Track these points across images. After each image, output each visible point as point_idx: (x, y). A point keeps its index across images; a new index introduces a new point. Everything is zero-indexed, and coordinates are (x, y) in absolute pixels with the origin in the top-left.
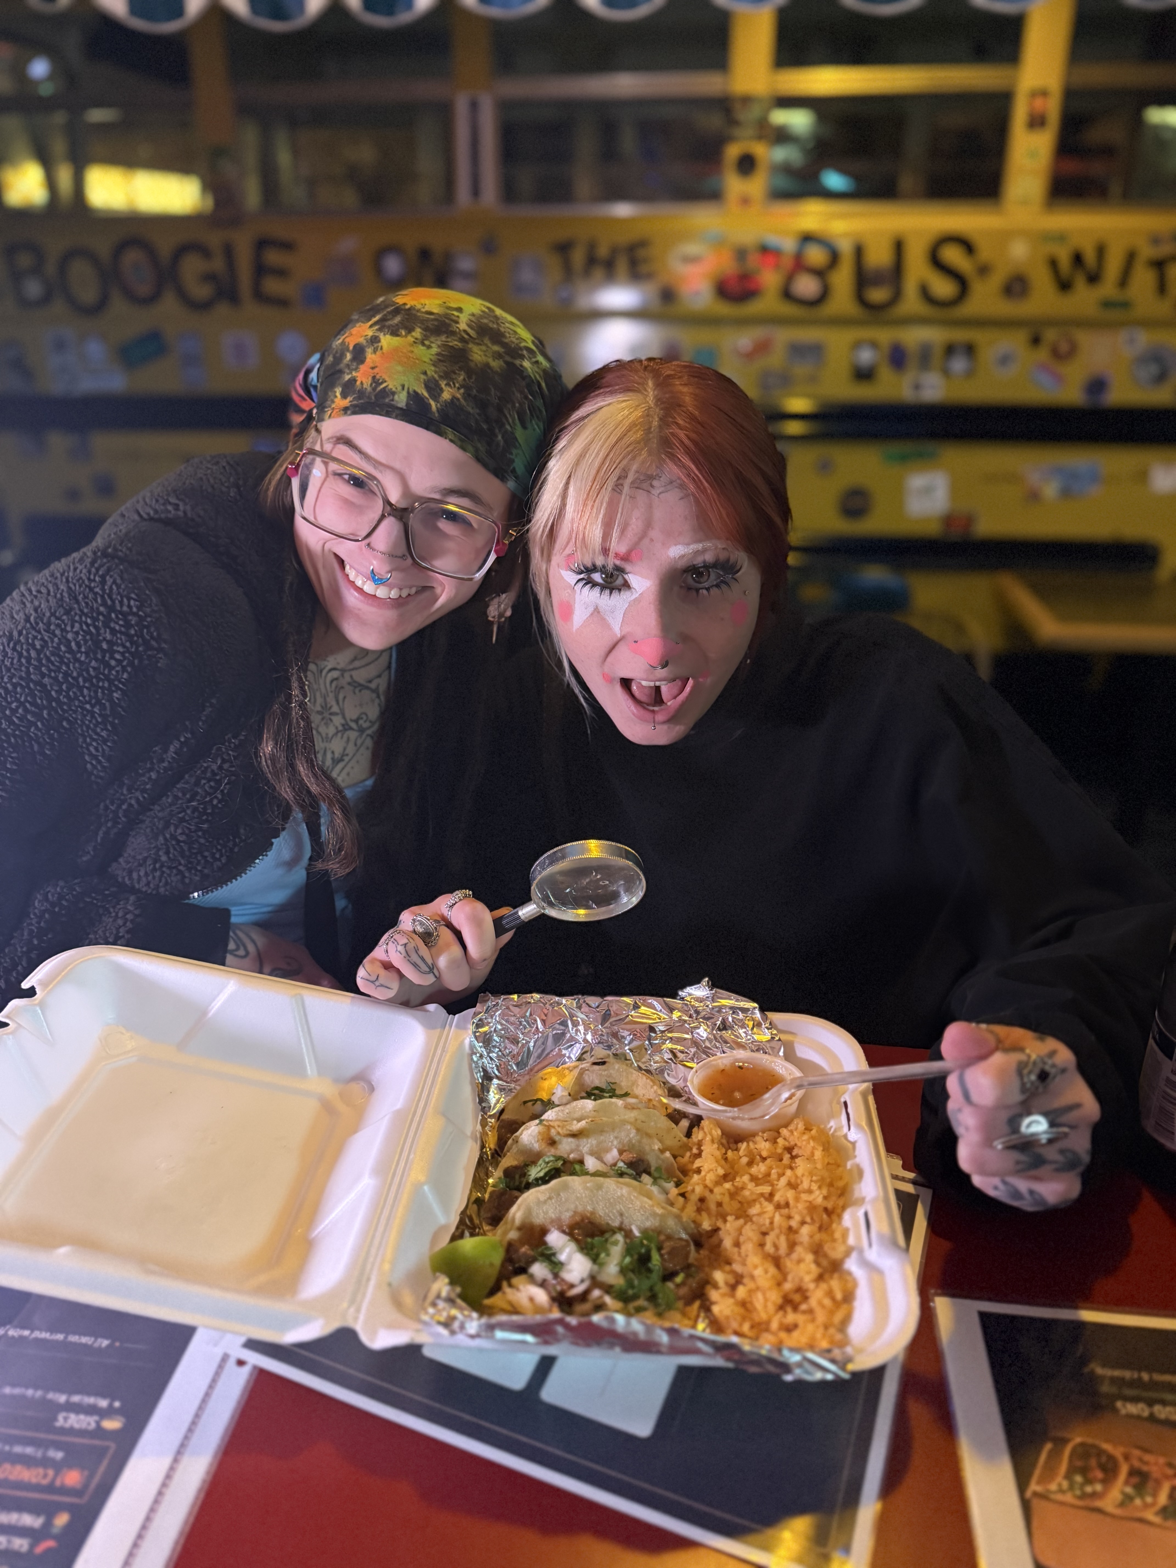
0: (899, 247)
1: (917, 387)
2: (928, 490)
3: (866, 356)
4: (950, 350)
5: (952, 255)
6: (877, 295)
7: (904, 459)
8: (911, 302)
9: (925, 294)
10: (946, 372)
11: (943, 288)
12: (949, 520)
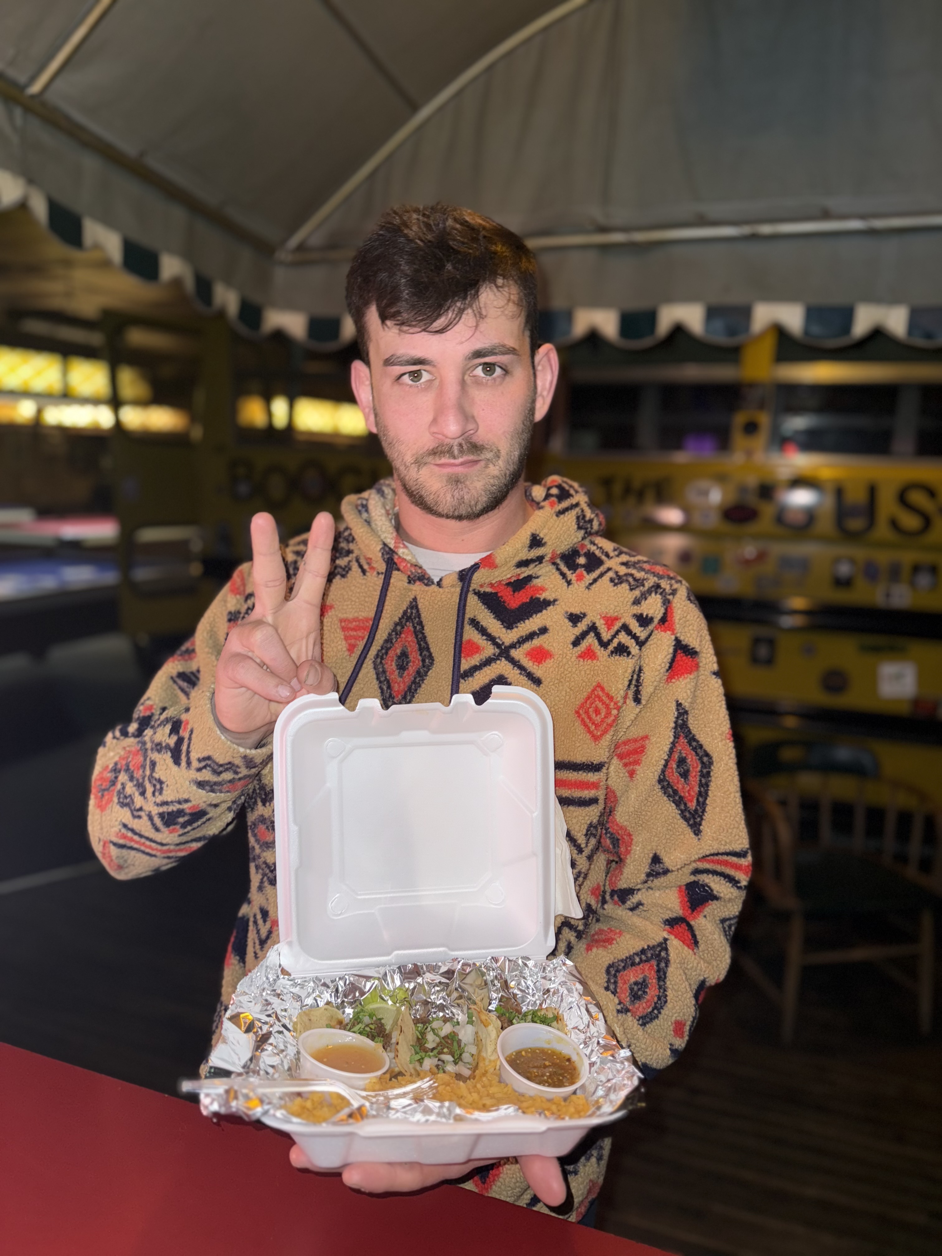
0: (872, 491)
1: (888, 595)
2: (898, 677)
3: (844, 569)
4: (916, 569)
5: (918, 498)
6: (856, 524)
7: (876, 650)
8: (882, 530)
9: (894, 524)
10: (912, 584)
11: (910, 522)
12: (916, 702)
